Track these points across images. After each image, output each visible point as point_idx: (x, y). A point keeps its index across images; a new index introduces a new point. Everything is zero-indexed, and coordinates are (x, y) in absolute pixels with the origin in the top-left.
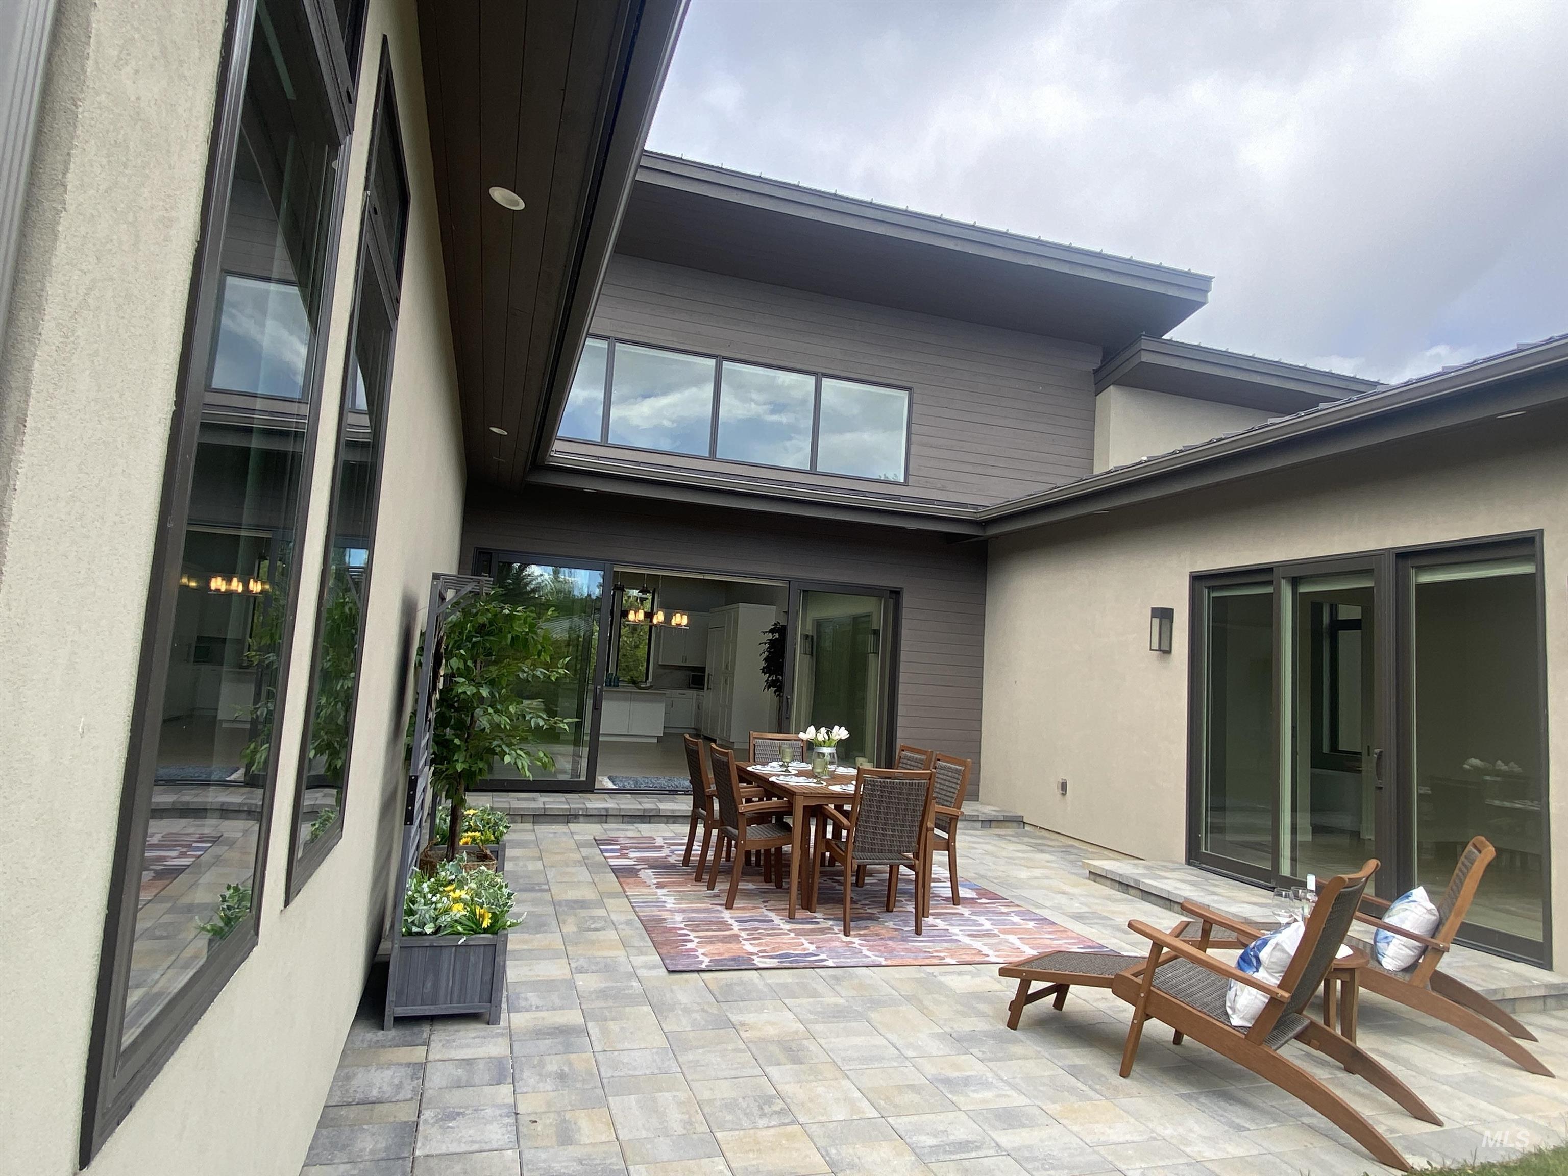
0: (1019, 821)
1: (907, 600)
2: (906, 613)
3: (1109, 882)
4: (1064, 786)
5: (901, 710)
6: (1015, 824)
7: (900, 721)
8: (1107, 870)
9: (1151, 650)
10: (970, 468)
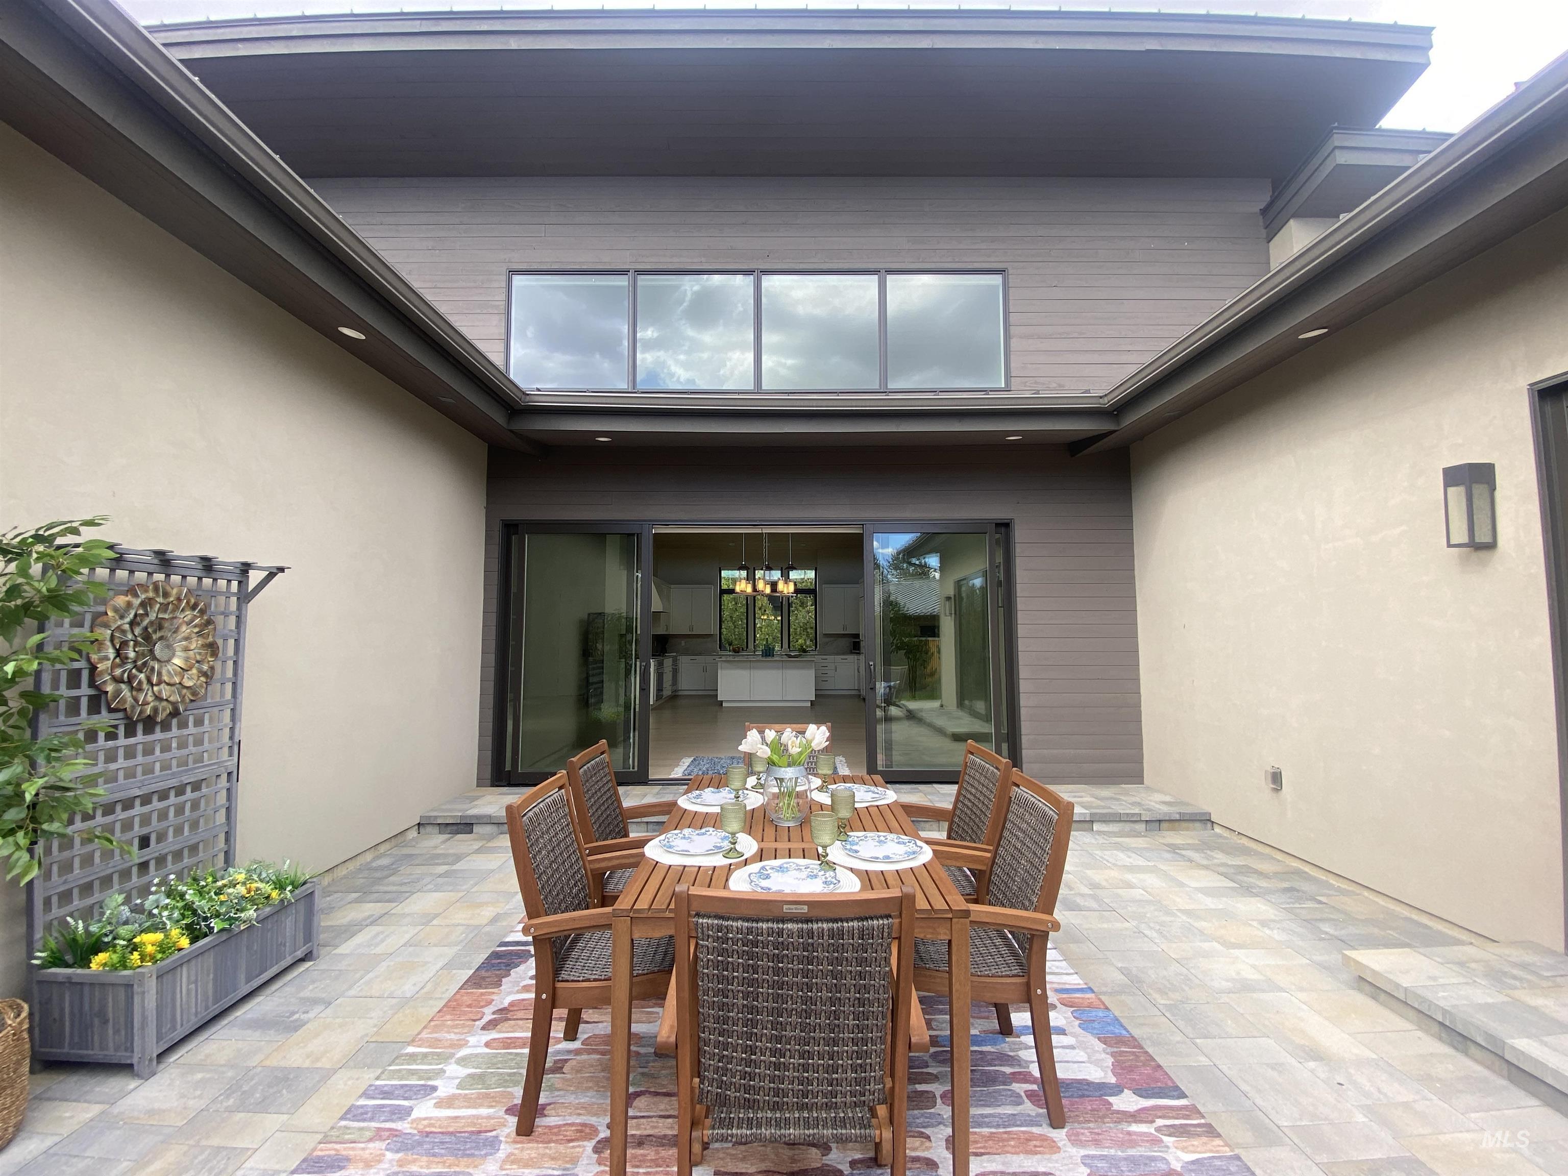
0: (1206, 820)
1: (1020, 534)
2: (1019, 550)
3: (1412, 1014)
4: (1276, 778)
5: (1024, 672)
6: (1198, 825)
7: (1024, 686)
8: (1406, 989)
9: (1449, 545)
10: (1096, 358)
